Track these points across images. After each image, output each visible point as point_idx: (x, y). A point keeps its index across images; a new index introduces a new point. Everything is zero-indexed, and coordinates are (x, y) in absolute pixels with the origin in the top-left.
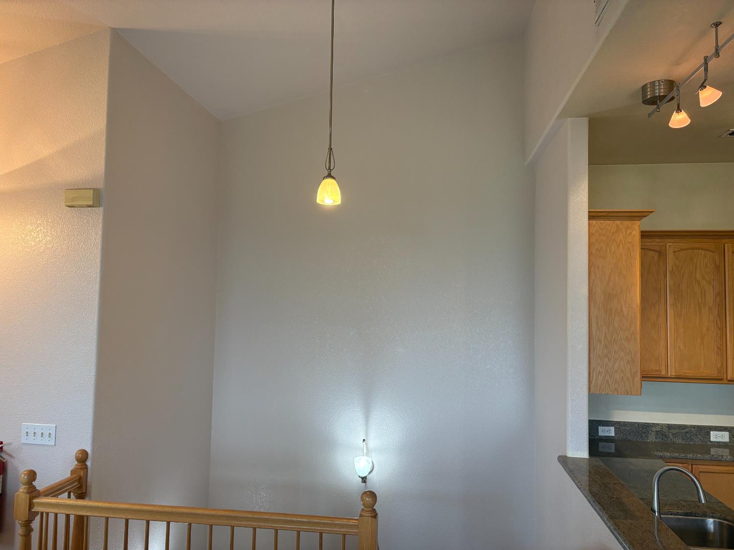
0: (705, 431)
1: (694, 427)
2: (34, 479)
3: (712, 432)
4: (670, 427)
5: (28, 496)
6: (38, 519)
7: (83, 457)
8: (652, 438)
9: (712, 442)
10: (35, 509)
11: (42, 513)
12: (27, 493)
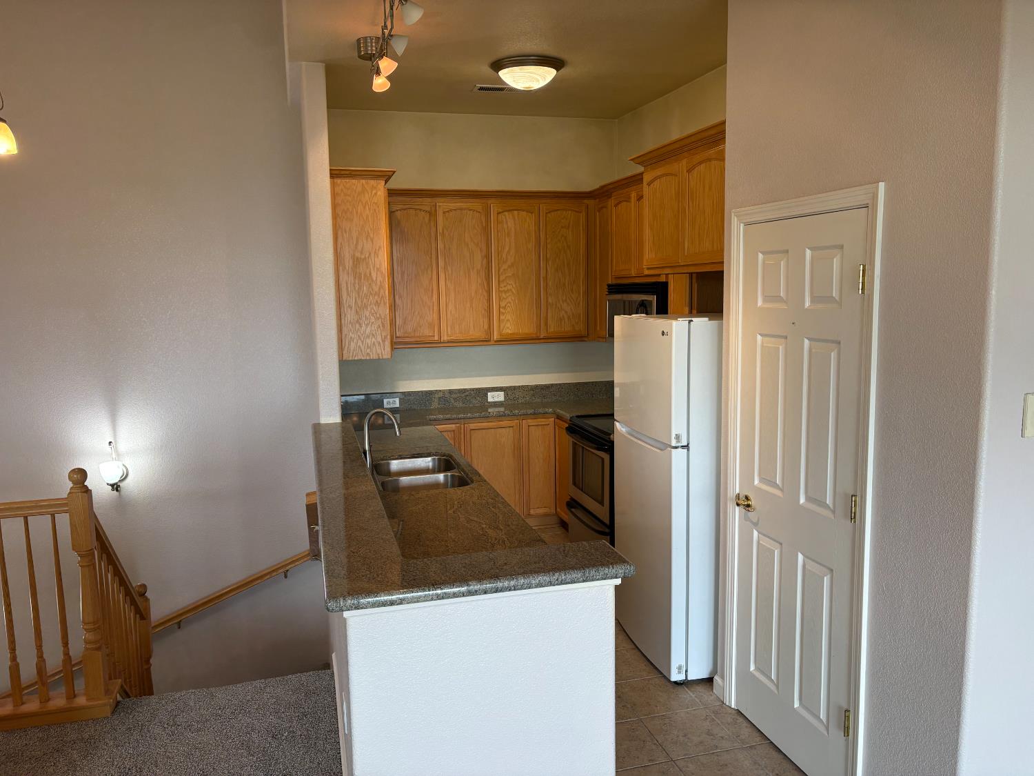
0: (483, 392)
1: (473, 390)
3: (489, 394)
4: (451, 392)
8: (435, 405)
9: (489, 403)
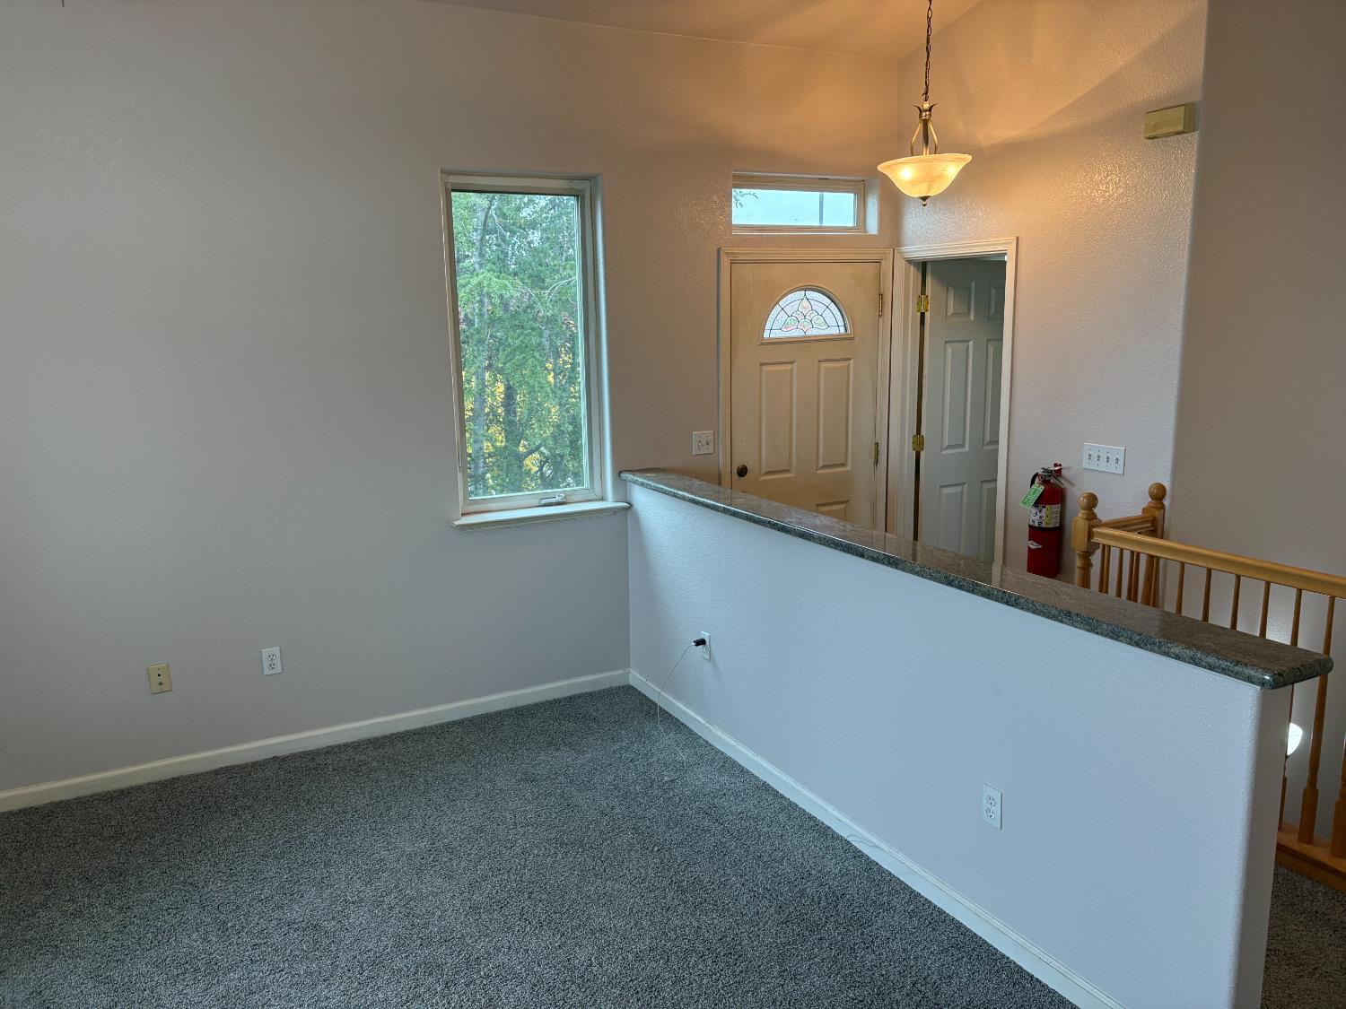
2: (1095, 506)
5: (1087, 522)
6: (1098, 552)
7: (1158, 494)
10: (1096, 539)
11: (1104, 546)
12: (1087, 519)
